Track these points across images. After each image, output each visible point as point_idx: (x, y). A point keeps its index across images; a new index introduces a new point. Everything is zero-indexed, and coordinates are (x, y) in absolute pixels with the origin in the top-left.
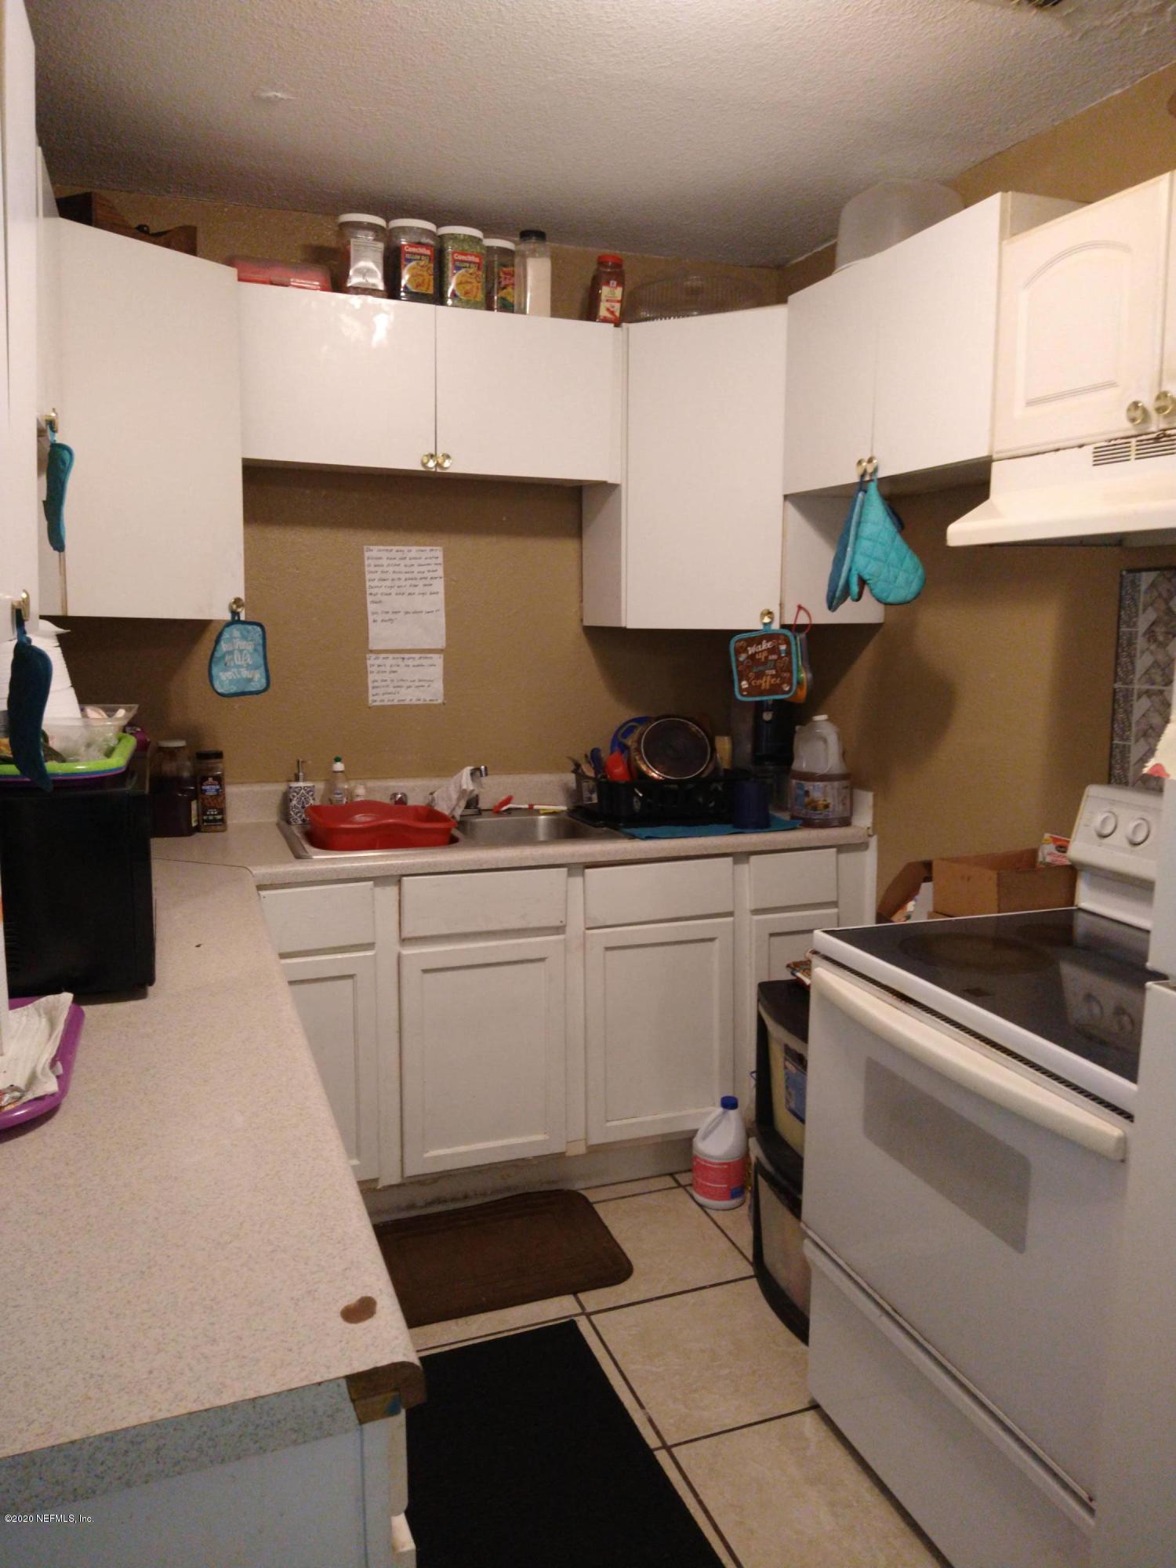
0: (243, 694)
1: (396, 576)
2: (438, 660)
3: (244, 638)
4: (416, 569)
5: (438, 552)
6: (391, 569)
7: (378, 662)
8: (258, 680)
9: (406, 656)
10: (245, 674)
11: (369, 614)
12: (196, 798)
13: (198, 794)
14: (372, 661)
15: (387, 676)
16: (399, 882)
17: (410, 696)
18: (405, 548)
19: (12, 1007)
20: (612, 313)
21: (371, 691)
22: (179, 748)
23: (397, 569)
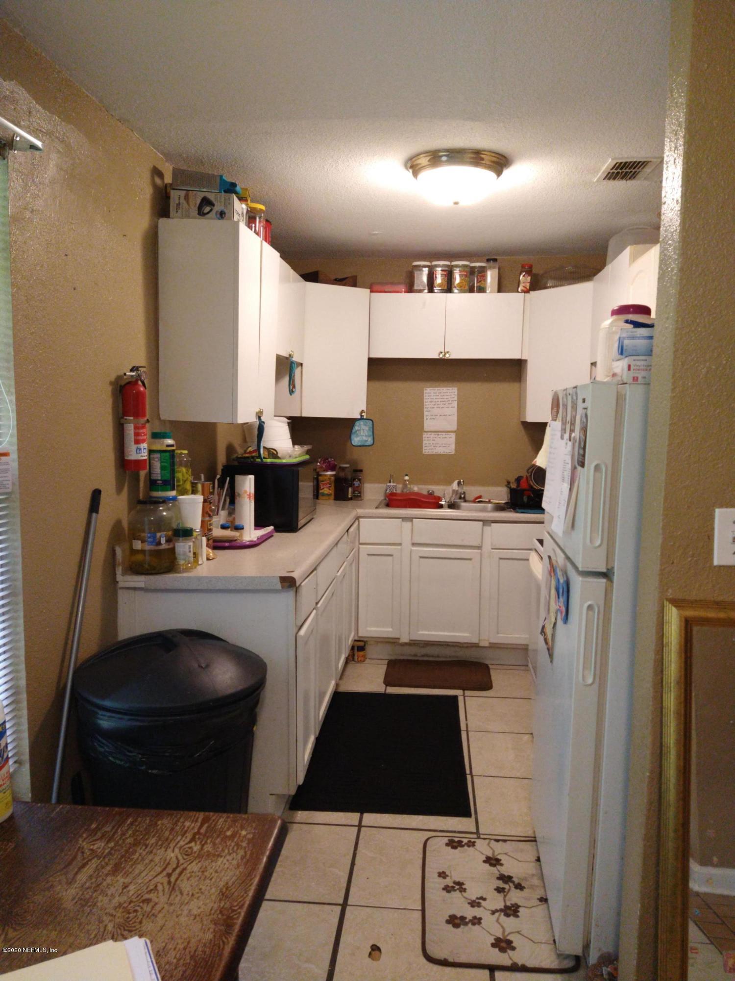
0: (363, 446)
1: (437, 400)
2: (453, 436)
3: (365, 425)
4: (445, 397)
5: (455, 390)
6: (434, 397)
7: (427, 436)
8: (370, 441)
9: (440, 433)
10: (365, 438)
11: (425, 416)
12: (351, 486)
13: (352, 485)
14: (425, 435)
15: (431, 442)
16: (412, 521)
17: (440, 450)
18: (441, 389)
19: (255, 529)
20: (525, 288)
21: (424, 448)
22: (346, 467)
23: (437, 397)
